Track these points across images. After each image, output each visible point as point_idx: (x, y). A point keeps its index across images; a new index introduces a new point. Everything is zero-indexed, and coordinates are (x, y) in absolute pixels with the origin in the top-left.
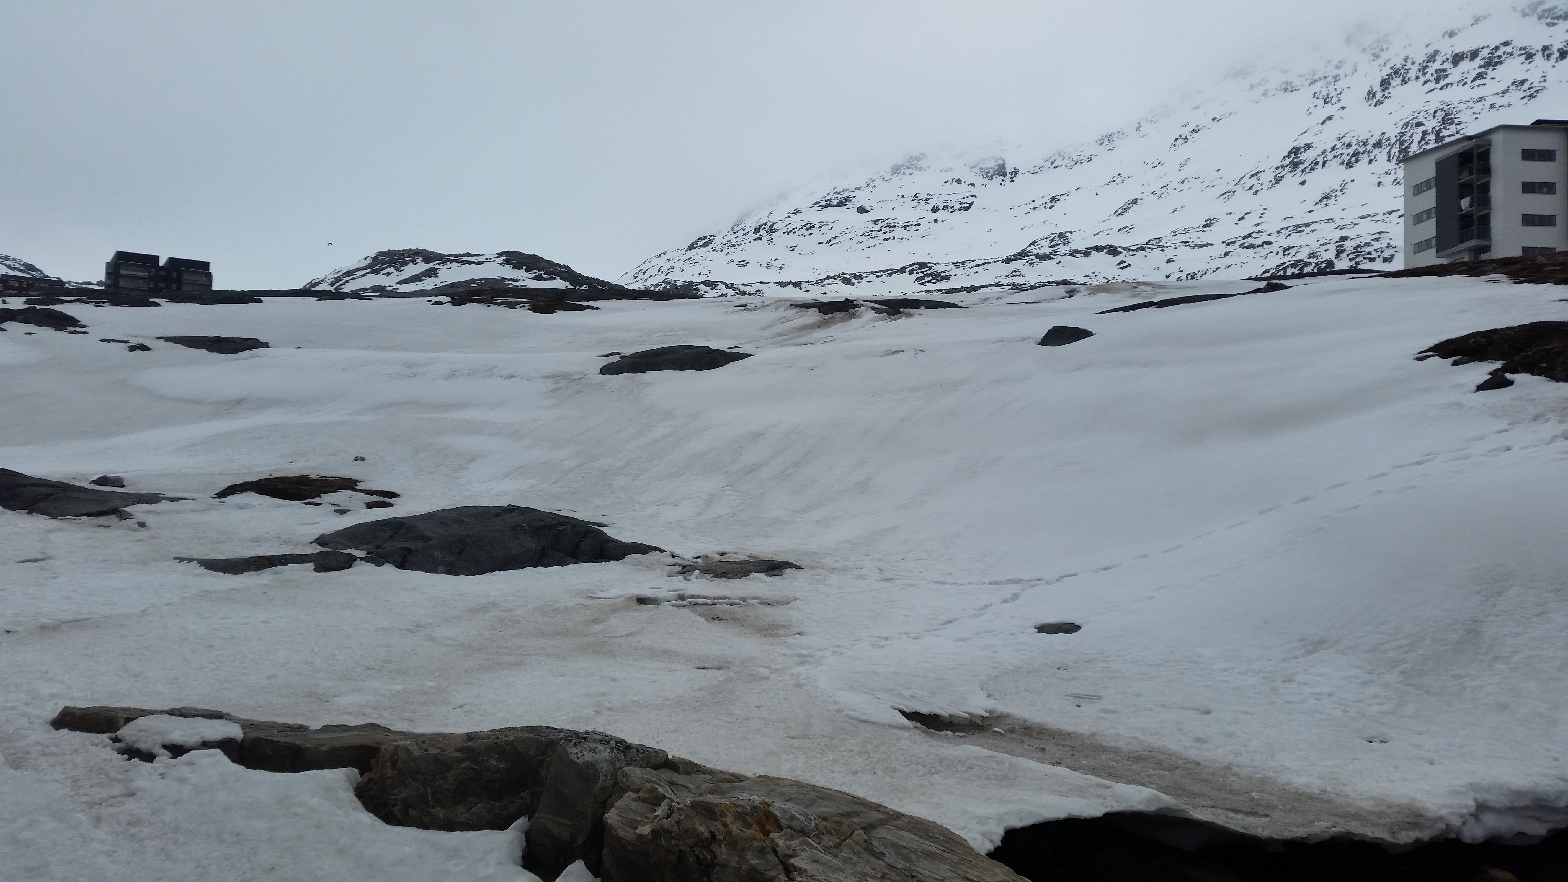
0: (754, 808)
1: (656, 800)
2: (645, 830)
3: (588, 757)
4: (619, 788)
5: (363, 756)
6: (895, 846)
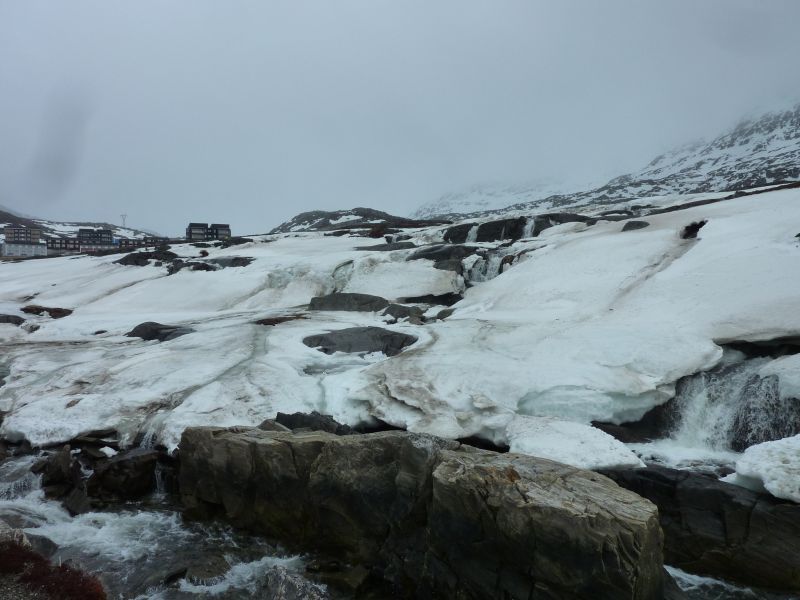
0: (506, 468)
1: (457, 466)
2: (453, 480)
3: (422, 445)
4: (438, 460)
5: (318, 446)
6: (578, 485)
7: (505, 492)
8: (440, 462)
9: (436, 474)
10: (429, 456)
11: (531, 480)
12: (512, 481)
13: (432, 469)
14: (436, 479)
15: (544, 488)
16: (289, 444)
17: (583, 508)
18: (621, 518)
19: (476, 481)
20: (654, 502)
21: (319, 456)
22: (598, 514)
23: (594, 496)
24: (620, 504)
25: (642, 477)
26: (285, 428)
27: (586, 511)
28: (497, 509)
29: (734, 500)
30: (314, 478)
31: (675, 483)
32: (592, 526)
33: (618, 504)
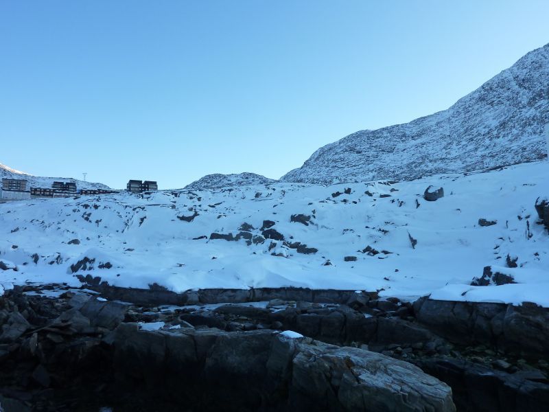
0: (344, 358)
1: (310, 355)
2: (307, 365)
3: (286, 340)
4: (296, 351)
5: (213, 339)
6: (395, 371)
7: (344, 375)
8: (298, 352)
9: (295, 360)
10: (291, 348)
11: (362, 367)
12: (349, 367)
13: (292, 356)
14: (295, 364)
15: (372, 373)
16: (192, 337)
17: (399, 388)
18: (425, 396)
19: (324, 366)
20: (449, 385)
21: (213, 346)
22: (409, 393)
23: (406, 379)
24: (426, 386)
25: (439, 366)
26: (190, 325)
27: (401, 390)
28: (338, 387)
29: (505, 384)
30: (209, 362)
31: (463, 371)
32: (405, 401)
33: (423, 385)
